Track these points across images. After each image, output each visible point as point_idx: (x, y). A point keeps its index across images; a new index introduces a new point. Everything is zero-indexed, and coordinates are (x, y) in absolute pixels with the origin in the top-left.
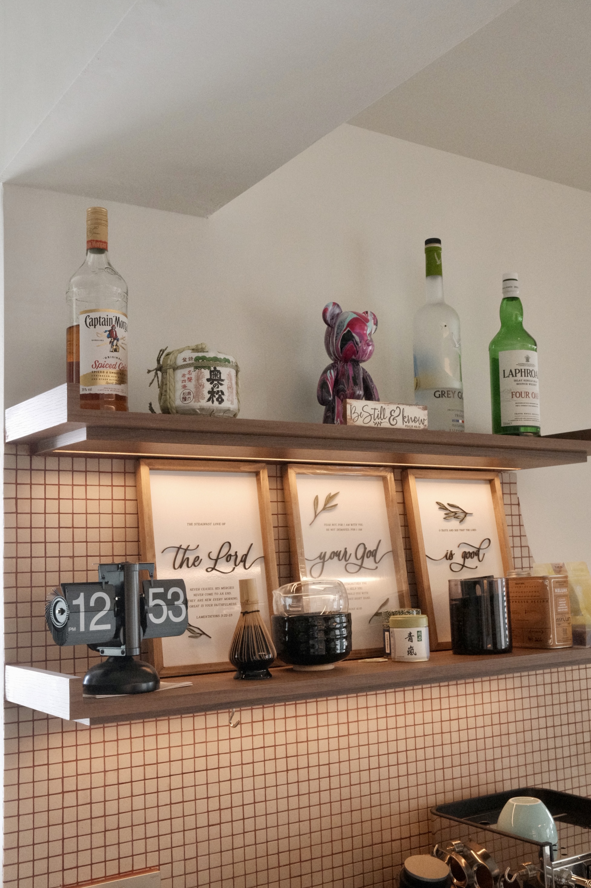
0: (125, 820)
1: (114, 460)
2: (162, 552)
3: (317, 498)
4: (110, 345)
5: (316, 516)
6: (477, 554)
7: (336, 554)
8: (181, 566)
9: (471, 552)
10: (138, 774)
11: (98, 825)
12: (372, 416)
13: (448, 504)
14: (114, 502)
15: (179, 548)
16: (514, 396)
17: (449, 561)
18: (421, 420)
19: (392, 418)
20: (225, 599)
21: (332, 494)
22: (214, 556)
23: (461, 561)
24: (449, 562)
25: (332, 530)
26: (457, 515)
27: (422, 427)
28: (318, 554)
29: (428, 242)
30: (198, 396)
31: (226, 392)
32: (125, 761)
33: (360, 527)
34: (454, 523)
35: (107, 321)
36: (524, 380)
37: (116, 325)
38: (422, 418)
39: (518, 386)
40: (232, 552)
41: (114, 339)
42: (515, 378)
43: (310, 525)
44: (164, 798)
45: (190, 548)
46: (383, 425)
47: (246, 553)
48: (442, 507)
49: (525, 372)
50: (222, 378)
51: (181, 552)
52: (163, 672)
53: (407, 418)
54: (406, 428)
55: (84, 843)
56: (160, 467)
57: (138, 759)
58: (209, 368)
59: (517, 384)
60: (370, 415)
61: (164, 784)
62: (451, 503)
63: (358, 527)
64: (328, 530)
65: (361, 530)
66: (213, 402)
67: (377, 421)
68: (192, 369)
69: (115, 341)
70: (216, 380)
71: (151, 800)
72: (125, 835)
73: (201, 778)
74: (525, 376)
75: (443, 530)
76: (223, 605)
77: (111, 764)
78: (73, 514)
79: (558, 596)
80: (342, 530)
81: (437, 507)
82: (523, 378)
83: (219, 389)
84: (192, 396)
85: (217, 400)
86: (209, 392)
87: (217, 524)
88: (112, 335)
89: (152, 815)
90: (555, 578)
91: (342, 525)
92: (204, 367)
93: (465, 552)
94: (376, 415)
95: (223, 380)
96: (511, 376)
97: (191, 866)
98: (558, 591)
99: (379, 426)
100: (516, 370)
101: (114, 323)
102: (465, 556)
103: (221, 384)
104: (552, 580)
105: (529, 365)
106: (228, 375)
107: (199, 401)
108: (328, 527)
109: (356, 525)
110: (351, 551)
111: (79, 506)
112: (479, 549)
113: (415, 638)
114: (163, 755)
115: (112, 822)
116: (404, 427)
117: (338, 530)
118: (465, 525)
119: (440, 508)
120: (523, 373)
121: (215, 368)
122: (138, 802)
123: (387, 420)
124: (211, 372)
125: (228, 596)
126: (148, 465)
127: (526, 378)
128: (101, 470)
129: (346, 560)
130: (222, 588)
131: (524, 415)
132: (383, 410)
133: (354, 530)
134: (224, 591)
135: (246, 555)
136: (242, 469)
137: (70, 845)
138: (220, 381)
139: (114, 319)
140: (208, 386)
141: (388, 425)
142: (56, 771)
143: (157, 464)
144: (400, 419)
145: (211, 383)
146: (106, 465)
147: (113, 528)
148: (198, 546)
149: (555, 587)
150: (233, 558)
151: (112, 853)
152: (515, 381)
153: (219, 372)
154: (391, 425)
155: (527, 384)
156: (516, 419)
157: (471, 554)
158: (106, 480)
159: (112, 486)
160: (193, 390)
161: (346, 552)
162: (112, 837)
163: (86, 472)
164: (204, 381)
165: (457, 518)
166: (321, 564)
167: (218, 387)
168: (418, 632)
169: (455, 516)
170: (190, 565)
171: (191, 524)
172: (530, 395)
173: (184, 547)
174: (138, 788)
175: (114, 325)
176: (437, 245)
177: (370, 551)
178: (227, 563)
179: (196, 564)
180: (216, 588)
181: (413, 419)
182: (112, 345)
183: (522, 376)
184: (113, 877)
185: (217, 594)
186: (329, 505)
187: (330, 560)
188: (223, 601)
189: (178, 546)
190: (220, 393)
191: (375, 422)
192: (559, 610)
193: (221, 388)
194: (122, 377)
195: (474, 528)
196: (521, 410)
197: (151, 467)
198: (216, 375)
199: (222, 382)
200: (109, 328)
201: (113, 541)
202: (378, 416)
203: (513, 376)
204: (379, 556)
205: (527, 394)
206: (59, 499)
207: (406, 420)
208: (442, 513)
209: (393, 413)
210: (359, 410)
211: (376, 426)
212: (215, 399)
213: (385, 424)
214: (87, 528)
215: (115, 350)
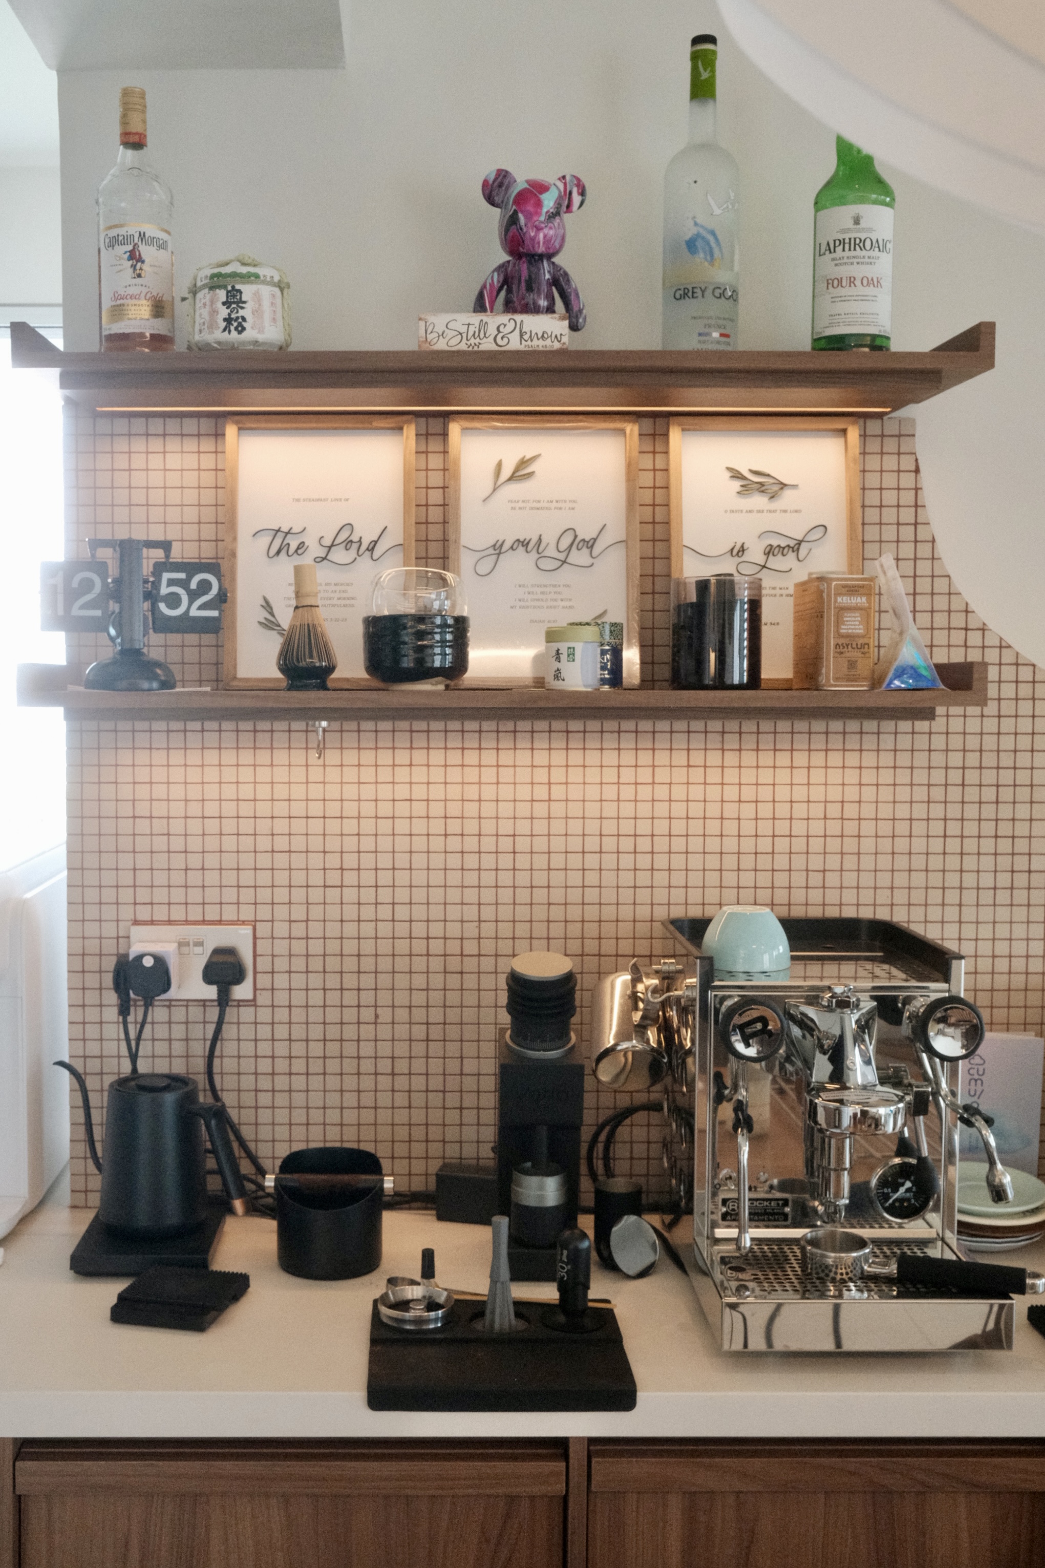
0: (212, 861)
1: (202, 420)
2: (254, 535)
3: (499, 465)
4: (131, 270)
5: (494, 490)
6: (796, 547)
7: (525, 544)
8: (278, 552)
9: (783, 545)
10: (229, 809)
11: (178, 861)
12: (465, 336)
13: (752, 471)
14: (202, 473)
15: (278, 531)
16: (830, 286)
17: (736, 558)
18: (556, 336)
19: (500, 335)
20: (339, 599)
21: (528, 457)
22: (327, 542)
23: (761, 559)
24: (738, 560)
25: (520, 508)
26: (763, 488)
27: (557, 346)
28: (493, 543)
29: (697, 40)
30: (212, 326)
31: (249, 318)
32: (212, 792)
33: (573, 505)
34: (759, 501)
35: (126, 240)
36: (848, 258)
37: (140, 243)
38: (557, 332)
39: (837, 268)
40: (355, 538)
41: (138, 261)
42: (833, 255)
43: (484, 501)
44: (264, 843)
45: (292, 531)
46: (483, 347)
47: (376, 539)
48: (736, 475)
49: (850, 244)
50: (244, 299)
51: (280, 536)
52: (235, 683)
53: (528, 335)
54: (527, 349)
55: (160, 878)
56: (253, 426)
57: (229, 791)
58: (225, 287)
59: (836, 265)
60: (461, 334)
61: (264, 826)
62: (755, 468)
63: (569, 505)
64: (513, 508)
65: (573, 509)
66: (230, 332)
67: (472, 341)
68: (206, 290)
69: (139, 264)
70: (234, 303)
71: (247, 843)
72: (212, 878)
73: (316, 826)
74: (850, 250)
75: (732, 511)
76: (334, 606)
77: (194, 792)
78: (148, 488)
79: (842, 609)
80: (538, 509)
81: (728, 474)
82: (847, 253)
83: (239, 315)
84: (206, 327)
85: (236, 329)
86: (225, 320)
87: (337, 500)
88: (135, 257)
89: (247, 860)
90: (838, 579)
91: (539, 502)
92: (219, 287)
93: (771, 546)
94: (470, 334)
95: (245, 302)
96: (828, 252)
97: (299, 930)
98: (844, 600)
99: (476, 348)
100: (835, 241)
101: (136, 241)
102: (770, 551)
103: (242, 308)
104: (834, 583)
105: (858, 231)
106: (254, 294)
107: (213, 333)
108: (513, 505)
109: (565, 501)
110: (550, 538)
111: (156, 479)
112: (800, 543)
113: (564, 657)
114: (264, 792)
115: (195, 861)
116: (522, 348)
117: (532, 509)
118: (777, 505)
119: (732, 477)
120: (847, 246)
121: (233, 287)
122: (229, 843)
123: (491, 339)
124: (228, 292)
125: (345, 595)
126: (236, 423)
127: (853, 253)
128: (184, 433)
129: (538, 553)
130: (335, 585)
131: (843, 316)
132: (483, 325)
133: (560, 509)
134: (338, 588)
135: (376, 542)
136: (375, 424)
137: (144, 878)
138: (240, 303)
139: (137, 236)
140: (224, 312)
141: (493, 347)
142: (126, 792)
143: (249, 422)
144: (515, 336)
145: (228, 308)
146: (190, 425)
147: (199, 505)
148: (305, 529)
149: (836, 595)
150: (355, 546)
151: (195, 895)
152: (833, 260)
153: (240, 292)
154: (500, 346)
155: (852, 263)
156: (831, 325)
157: (784, 548)
158: (191, 445)
159: (199, 452)
160: (207, 318)
161: (540, 540)
162: (195, 878)
163: (164, 435)
164: (219, 305)
165: (763, 492)
166: (495, 557)
167: (237, 312)
168: (569, 648)
169: (761, 488)
170: (290, 553)
171: (298, 500)
172: (858, 282)
173: (285, 529)
174: (229, 826)
175: (136, 244)
176: (710, 46)
177: (583, 540)
178: (345, 552)
179: (300, 551)
180: (327, 584)
181: (540, 336)
182: (135, 269)
183: (844, 250)
184: (195, 923)
185: (327, 591)
186: (517, 474)
187: (511, 551)
188: (335, 602)
189: (277, 528)
190: (240, 320)
191: (469, 343)
192: (842, 631)
193: (241, 313)
194: (159, 308)
195: (796, 508)
196: (841, 308)
197: (240, 426)
198: (234, 296)
199: (243, 305)
200: (130, 247)
201: (199, 523)
202: (474, 335)
203: (830, 252)
204: (597, 550)
205: (852, 281)
206: (130, 470)
207: (526, 337)
208: (736, 485)
209: (501, 329)
210: (440, 328)
211: (471, 349)
212: (232, 328)
213: (488, 345)
214: (165, 505)
215: (139, 276)
